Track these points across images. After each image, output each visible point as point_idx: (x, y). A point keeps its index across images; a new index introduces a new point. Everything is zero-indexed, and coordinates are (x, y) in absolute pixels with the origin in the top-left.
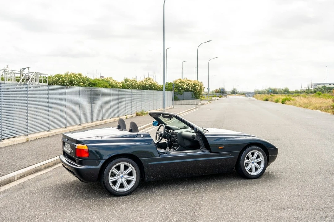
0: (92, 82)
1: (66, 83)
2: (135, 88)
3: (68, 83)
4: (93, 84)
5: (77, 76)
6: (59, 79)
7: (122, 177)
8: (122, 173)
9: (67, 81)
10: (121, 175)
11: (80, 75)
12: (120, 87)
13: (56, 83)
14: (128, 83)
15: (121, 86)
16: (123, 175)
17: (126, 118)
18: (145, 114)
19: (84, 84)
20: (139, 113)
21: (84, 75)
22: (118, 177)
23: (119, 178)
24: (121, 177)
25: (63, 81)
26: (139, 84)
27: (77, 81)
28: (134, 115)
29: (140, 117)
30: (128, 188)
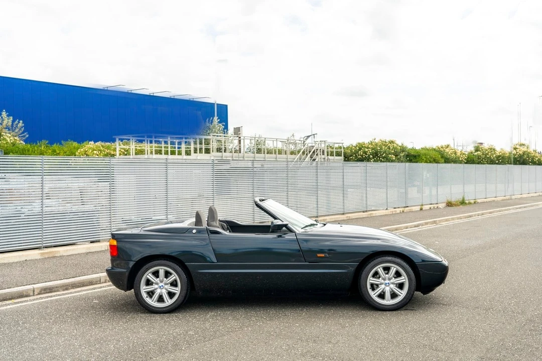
0: (412, 154)
1: (369, 155)
2: (491, 162)
3: (371, 156)
4: (413, 157)
5: (387, 145)
6: (360, 149)
7: (162, 287)
8: (161, 282)
9: (370, 153)
10: (161, 284)
11: (392, 142)
12: (462, 160)
13: (356, 156)
14: (479, 152)
15: (465, 159)
16: (163, 285)
17: (421, 209)
18: (470, 203)
19: (396, 156)
20: (453, 203)
21: (399, 142)
22: (156, 286)
23: (157, 289)
24: (160, 287)
25: (365, 153)
26: (498, 154)
27: (385, 152)
28: (442, 206)
29: (452, 208)
30: (168, 302)
